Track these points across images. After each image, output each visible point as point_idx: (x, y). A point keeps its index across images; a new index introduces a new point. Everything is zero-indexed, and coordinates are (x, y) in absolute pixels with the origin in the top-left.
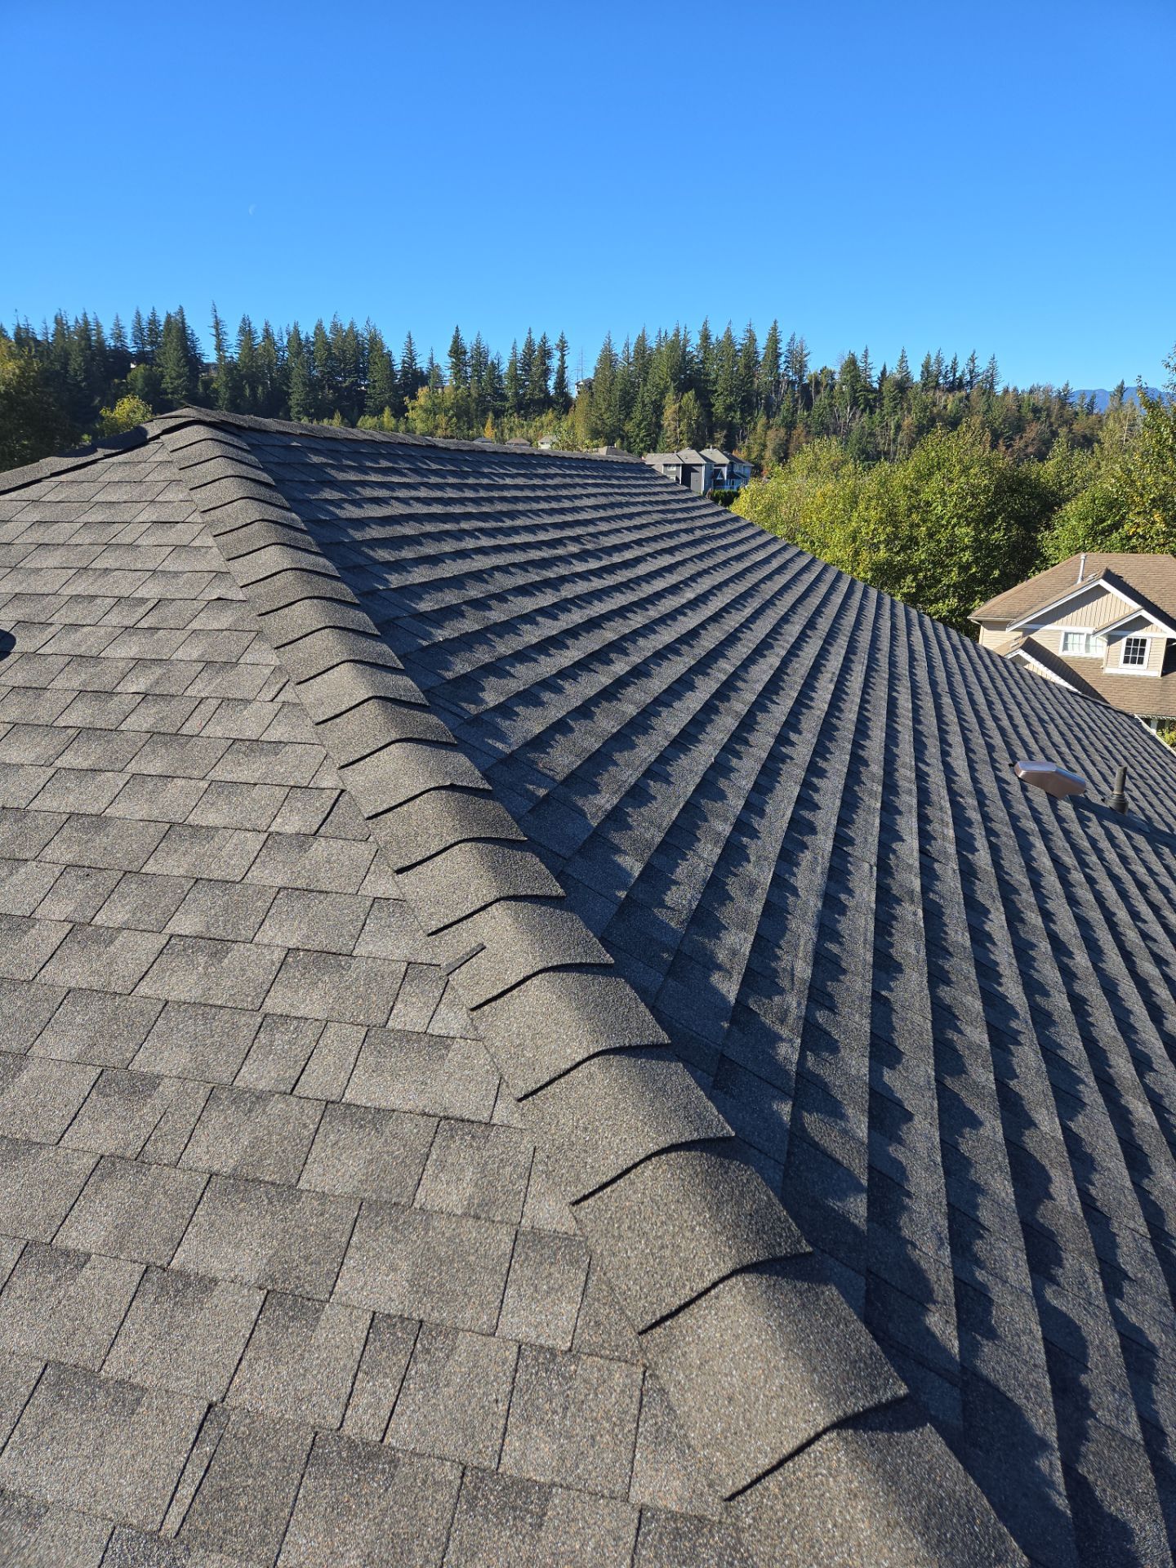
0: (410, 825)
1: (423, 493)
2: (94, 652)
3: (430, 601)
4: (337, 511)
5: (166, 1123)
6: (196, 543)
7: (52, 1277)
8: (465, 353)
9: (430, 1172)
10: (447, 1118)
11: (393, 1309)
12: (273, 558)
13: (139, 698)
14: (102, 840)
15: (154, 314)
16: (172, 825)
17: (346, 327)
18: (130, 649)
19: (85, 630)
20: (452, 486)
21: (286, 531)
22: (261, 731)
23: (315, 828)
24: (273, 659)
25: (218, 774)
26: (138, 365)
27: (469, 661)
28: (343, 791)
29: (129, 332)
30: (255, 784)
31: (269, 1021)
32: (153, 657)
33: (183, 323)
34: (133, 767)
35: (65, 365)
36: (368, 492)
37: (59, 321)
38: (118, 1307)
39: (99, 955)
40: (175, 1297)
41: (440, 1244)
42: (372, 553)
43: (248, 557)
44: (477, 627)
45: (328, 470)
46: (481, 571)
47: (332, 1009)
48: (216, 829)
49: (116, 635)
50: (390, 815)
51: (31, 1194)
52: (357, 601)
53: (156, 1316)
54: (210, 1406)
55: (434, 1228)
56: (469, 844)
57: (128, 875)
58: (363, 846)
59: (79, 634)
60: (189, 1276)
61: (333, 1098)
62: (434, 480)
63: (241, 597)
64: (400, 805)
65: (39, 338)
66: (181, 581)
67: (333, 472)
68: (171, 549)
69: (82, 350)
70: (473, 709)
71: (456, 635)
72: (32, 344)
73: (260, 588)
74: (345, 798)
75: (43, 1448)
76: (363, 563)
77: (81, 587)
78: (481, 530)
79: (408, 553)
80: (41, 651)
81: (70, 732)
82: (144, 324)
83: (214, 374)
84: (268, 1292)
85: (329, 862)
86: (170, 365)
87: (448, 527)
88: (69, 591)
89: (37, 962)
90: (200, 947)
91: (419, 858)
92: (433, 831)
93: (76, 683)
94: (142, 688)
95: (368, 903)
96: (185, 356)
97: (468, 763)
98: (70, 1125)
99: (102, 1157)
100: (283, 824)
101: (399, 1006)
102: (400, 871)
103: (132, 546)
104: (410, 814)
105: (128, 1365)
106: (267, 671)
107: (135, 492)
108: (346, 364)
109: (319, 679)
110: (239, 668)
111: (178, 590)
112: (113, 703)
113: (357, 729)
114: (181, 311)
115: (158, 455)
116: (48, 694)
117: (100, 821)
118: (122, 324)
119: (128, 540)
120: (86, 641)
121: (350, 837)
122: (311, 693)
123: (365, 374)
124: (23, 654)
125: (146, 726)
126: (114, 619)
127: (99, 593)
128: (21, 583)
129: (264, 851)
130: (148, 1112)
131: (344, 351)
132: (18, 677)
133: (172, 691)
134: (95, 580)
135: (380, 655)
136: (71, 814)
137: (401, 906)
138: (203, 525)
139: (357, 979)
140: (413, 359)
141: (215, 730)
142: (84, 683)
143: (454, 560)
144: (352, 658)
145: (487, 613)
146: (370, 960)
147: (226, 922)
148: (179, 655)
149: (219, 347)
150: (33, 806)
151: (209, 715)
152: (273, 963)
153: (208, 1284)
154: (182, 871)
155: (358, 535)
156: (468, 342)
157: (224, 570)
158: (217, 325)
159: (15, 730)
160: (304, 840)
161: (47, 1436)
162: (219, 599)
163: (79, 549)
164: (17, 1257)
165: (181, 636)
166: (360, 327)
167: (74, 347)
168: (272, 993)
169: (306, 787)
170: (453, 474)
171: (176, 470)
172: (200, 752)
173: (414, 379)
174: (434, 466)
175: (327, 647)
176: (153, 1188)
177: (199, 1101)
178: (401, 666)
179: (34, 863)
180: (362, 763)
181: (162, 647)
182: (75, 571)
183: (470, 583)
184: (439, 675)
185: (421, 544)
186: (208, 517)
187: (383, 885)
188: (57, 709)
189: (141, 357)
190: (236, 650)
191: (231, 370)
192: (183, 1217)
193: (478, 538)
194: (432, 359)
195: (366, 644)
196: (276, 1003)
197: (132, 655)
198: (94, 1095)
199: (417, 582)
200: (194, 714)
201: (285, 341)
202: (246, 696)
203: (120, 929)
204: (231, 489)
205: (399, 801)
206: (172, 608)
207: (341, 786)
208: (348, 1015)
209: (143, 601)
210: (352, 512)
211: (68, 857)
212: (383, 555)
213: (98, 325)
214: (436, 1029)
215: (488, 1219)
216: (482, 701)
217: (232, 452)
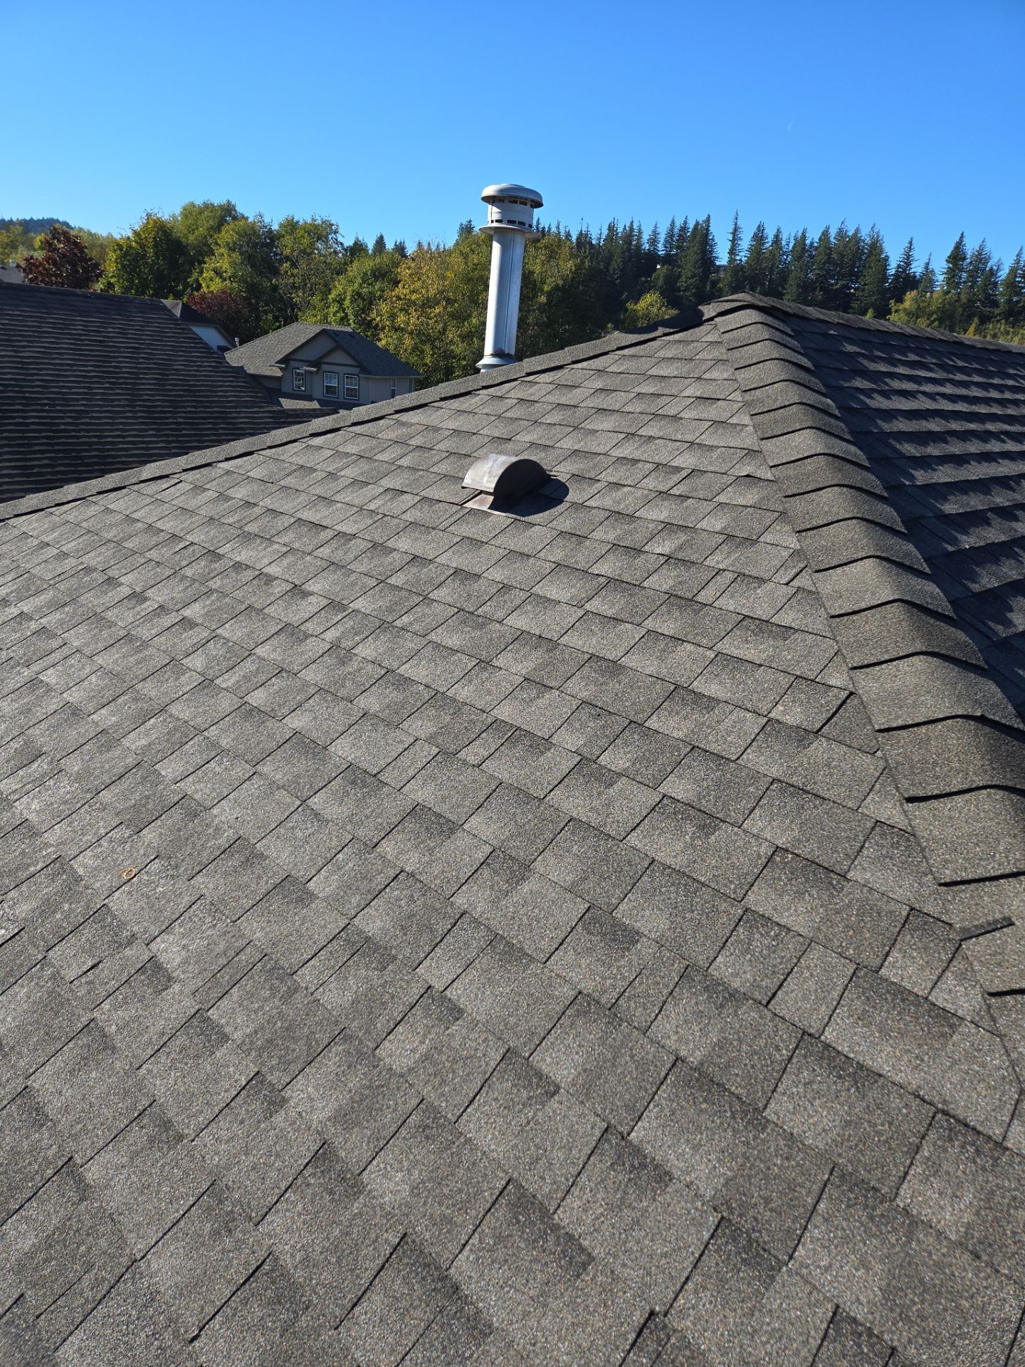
0: (928, 751)
1: (948, 389)
2: (630, 511)
3: (955, 503)
4: (868, 401)
5: (641, 984)
6: (734, 420)
7: (525, 1094)
8: (965, 258)
9: (919, 1170)
10: (945, 1113)
11: (860, 1313)
12: (806, 442)
13: (662, 560)
14: (614, 686)
15: (685, 222)
16: (677, 687)
17: (850, 234)
18: (660, 513)
19: (625, 489)
20: (977, 384)
21: (821, 416)
22: (772, 612)
23: (818, 726)
24: (793, 542)
25: (728, 647)
26: (663, 266)
27: (995, 574)
28: (852, 693)
29: (662, 238)
30: (760, 665)
31: (749, 918)
32: (680, 523)
33: (707, 230)
34: (649, 623)
35: (607, 267)
36: (896, 384)
37: (611, 228)
38: (579, 1154)
39: (599, 794)
40: (631, 1172)
41: (925, 1264)
42: (898, 446)
43: (781, 438)
44: (1003, 538)
45: (861, 360)
46: (1006, 477)
47: (819, 929)
48: (718, 701)
49: (650, 498)
50: (903, 733)
51: (517, 1001)
52: (886, 495)
53: (610, 1182)
54: (652, 1314)
55: (918, 1241)
56: (1001, 793)
57: (633, 725)
58: (868, 759)
59: (619, 493)
60: (645, 1157)
61: (812, 1031)
62: (959, 377)
63: (769, 476)
64: (918, 725)
65: (594, 242)
66: (715, 455)
67: (865, 362)
68: (710, 423)
69: (623, 253)
70: (1001, 631)
71: (982, 544)
72: (588, 247)
73: (790, 471)
74: (854, 701)
75: (497, 1266)
76: (890, 456)
77: (627, 451)
78: (1007, 433)
79: (933, 450)
80: (587, 504)
81: (602, 580)
82: (676, 230)
83: (722, 275)
84: (723, 1218)
85: (828, 765)
86: (689, 266)
87: (973, 426)
88: (617, 453)
89: (549, 784)
90: (689, 816)
91: (936, 792)
92: (955, 765)
93: (611, 537)
94: (666, 550)
95: (869, 825)
96: (702, 259)
97: (1000, 695)
98: (557, 949)
99: (580, 992)
100: (784, 713)
101: (895, 954)
102: (911, 800)
103: (676, 418)
104: (929, 739)
105: (580, 1222)
106: (785, 554)
107: (683, 368)
108: (842, 268)
109: (839, 570)
110: (759, 546)
111: (711, 463)
112: (640, 561)
113: (875, 631)
114: (708, 220)
115: (709, 336)
116: (588, 543)
117: (615, 668)
118: (659, 230)
119: (672, 412)
120: (625, 500)
121: (855, 745)
122: (829, 584)
123: (858, 278)
124: (573, 504)
125: (665, 587)
126: (651, 483)
127: (642, 458)
128: (579, 441)
129: (762, 736)
130: (626, 965)
131: (843, 256)
132: (566, 524)
133: (693, 558)
134: (640, 446)
135: (907, 555)
136: (592, 655)
137: (908, 840)
138: (741, 404)
139: (849, 906)
140: (908, 264)
141: (728, 603)
142: (618, 538)
143: (980, 463)
144: (879, 554)
145: (1014, 524)
146: (865, 890)
147: (717, 798)
148: (704, 524)
149: (732, 252)
150: (563, 641)
151: (723, 587)
152: (759, 857)
153: (663, 1177)
154: (680, 734)
155: (886, 427)
156: (970, 248)
157: (756, 448)
158: (736, 230)
159: (557, 569)
160: (804, 736)
161: (500, 1254)
162: (748, 476)
163: (631, 416)
164: (499, 1059)
165: (708, 507)
166: (865, 234)
167: (618, 250)
168: (755, 888)
169: (812, 681)
170: (979, 372)
171: (724, 351)
172: (711, 621)
173: (906, 281)
174: (960, 363)
175: (852, 537)
176: (621, 1046)
177: (673, 974)
178: (927, 570)
179: (557, 693)
180: (877, 668)
181: (690, 515)
182: (624, 436)
183: (996, 489)
184: (965, 586)
185: (946, 442)
186: (748, 397)
187: (889, 810)
188: (593, 559)
189: (667, 259)
190: (757, 527)
191: (738, 271)
192: (646, 1090)
193: (1004, 442)
194: (928, 264)
195: (892, 541)
196: (759, 899)
197: (662, 518)
198: (579, 928)
199: (942, 480)
200: (710, 584)
201: (791, 245)
202: (762, 574)
203: (620, 775)
204: (774, 371)
205: (917, 721)
206: (704, 479)
207: (853, 690)
208: (837, 943)
209: (678, 469)
210: (880, 402)
211: (584, 694)
212: (910, 449)
213: (640, 232)
214: (939, 998)
215: (990, 1264)
216: (1008, 623)
217: (778, 336)
